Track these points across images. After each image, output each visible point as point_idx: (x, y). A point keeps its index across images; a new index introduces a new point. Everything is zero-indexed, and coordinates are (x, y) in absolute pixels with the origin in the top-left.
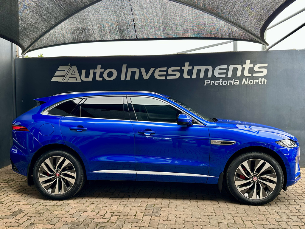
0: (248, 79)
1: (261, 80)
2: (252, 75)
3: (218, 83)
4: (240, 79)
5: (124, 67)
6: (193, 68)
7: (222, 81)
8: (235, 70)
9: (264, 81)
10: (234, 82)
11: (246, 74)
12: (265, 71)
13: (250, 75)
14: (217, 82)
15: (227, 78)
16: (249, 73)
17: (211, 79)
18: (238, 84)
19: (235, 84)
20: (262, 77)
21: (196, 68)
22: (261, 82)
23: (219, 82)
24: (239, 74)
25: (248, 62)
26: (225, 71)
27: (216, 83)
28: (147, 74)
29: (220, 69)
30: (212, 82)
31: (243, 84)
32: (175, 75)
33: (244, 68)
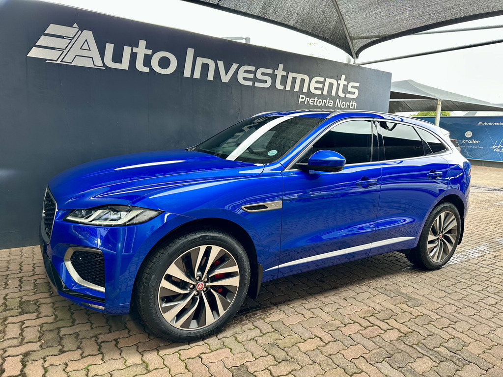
0: (341, 100)
1: (352, 103)
2: (346, 95)
4: (334, 99)
6: (287, 75)
11: (340, 93)
12: (357, 93)
14: (312, 100)
16: (343, 92)
17: (307, 95)
19: (329, 105)
21: (291, 76)
22: (352, 106)
24: (334, 93)
28: (226, 73)
29: (316, 82)
30: (307, 99)
32: (265, 82)
33: (338, 85)
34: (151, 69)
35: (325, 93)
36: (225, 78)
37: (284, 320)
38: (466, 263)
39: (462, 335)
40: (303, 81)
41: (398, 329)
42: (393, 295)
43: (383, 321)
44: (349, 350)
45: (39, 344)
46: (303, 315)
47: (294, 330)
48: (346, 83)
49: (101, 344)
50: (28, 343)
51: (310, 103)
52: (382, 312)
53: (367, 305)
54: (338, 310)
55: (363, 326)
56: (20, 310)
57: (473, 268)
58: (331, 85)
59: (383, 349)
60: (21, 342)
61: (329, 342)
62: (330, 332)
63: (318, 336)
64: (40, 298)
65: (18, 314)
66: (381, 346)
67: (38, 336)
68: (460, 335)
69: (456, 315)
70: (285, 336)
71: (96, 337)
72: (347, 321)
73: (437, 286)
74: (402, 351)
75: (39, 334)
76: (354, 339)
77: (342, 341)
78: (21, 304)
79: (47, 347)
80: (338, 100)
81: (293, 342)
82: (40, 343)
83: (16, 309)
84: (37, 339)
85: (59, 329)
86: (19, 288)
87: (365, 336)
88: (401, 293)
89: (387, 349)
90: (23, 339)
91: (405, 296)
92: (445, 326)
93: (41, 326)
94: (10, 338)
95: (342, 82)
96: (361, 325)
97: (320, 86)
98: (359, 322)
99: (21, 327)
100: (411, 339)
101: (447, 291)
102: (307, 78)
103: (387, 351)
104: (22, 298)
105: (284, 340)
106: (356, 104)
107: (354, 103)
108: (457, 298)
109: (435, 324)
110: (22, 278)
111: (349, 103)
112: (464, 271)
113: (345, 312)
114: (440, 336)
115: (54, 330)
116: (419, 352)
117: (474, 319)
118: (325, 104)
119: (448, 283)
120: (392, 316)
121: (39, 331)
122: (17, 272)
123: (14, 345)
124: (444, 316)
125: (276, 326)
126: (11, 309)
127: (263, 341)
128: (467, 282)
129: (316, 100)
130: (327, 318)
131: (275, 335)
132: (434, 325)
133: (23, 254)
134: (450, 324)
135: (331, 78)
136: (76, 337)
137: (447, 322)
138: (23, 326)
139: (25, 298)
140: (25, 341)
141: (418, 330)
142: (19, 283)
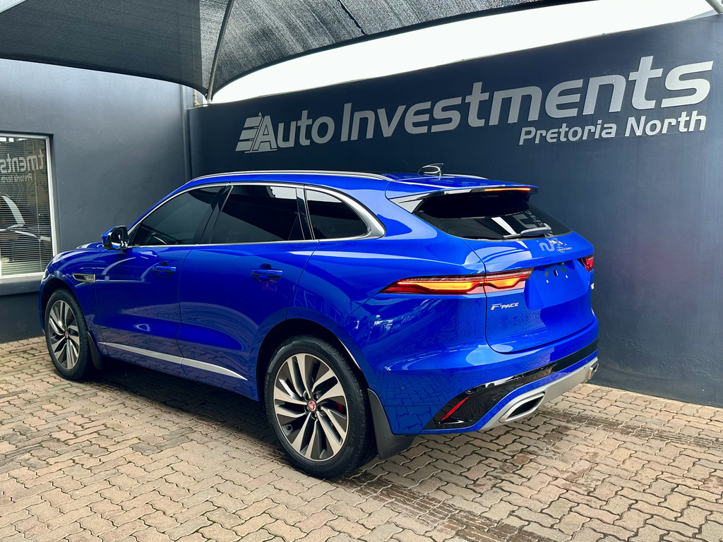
0: (643, 119)
1: (688, 119)
2: (659, 103)
3: (556, 135)
4: (620, 119)
5: (348, 107)
6: (491, 97)
7: (567, 129)
8: (606, 91)
9: (698, 122)
10: (603, 128)
11: (640, 102)
12: (703, 88)
13: (651, 104)
14: (553, 133)
15: (581, 120)
16: (648, 97)
17: (538, 125)
18: (613, 135)
19: (604, 135)
20: (689, 108)
21: (499, 96)
22: (687, 124)
23: (559, 133)
24: (616, 106)
25: (647, 61)
26: (576, 98)
27: (550, 136)
28: (390, 121)
29: (563, 93)
30: (539, 132)
31: (627, 134)
33: (632, 84)
48: (658, 73)
51: (550, 140)
95: (645, 74)
107: (695, 118)
111: (672, 120)
118: (592, 134)
129: (564, 130)
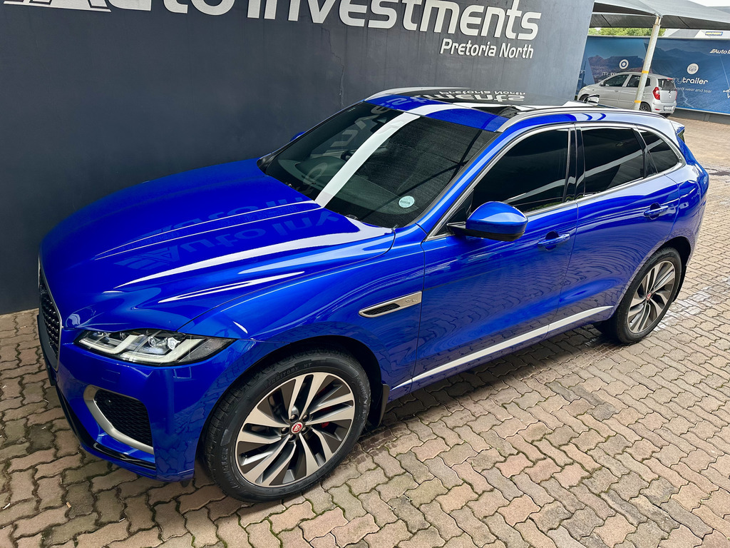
0: (509, 45)
1: (527, 49)
2: (517, 36)
4: (499, 43)
6: (424, 3)
8: (495, 20)
9: (530, 52)
10: (490, 49)
11: (509, 32)
12: (535, 30)
13: (514, 36)
14: (462, 47)
16: (513, 30)
17: (454, 38)
19: (490, 55)
20: (529, 42)
21: (430, 4)
22: (526, 53)
23: (466, 48)
24: (498, 32)
25: (516, 4)
27: (460, 50)
28: (321, 6)
29: (471, 15)
30: (454, 44)
31: (500, 55)
32: (386, 18)
33: (507, 17)
34: (191, 7)
35: (484, 33)
36: (319, 16)
37: (417, 451)
38: (678, 327)
39: (671, 472)
40: (449, 13)
41: (580, 464)
42: (573, 396)
43: (558, 448)
44: (512, 507)
45: (64, 512)
46: (444, 439)
47: (432, 470)
48: (519, 14)
49: (156, 508)
50: (47, 508)
51: (460, 53)
52: (557, 431)
53: (535, 417)
54: (494, 428)
55: (531, 458)
56: (27, 444)
57: (688, 338)
58: (495, 18)
59: (559, 504)
60: (37, 509)
61: (484, 492)
62: (484, 473)
63: (467, 480)
64: (56, 419)
65: (25, 452)
66: (557, 497)
67: (60, 495)
68: (667, 473)
69: (662, 433)
70: (420, 482)
71: (146, 493)
72: (508, 450)
73: (635, 376)
74: (586, 505)
75: (61, 492)
76: (519, 484)
77: (501, 489)
78: (28, 430)
79: (77, 516)
80: (504, 45)
81: (432, 494)
82: (64, 510)
83: (22, 443)
84: (59, 503)
85: (89, 479)
86: (21, 398)
87: (534, 479)
88: (585, 392)
89: (564, 502)
90: (39, 502)
91: (589, 399)
92: (646, 457)
93: (63, 475)
94: (20, 501)
95: (514, 13)
96: (528, 458)
97: (477, 21)
98: (525, 452)
99: (33, 477)
100: (600, 483)
101: (649, 386)
102: (455, 8)
103: (565, 507)
104: (28, 420)
105: (419, 490)
106: (532, 50)
107: (529, 49)
108: (663, 400)
109: (633, 454)
110: (22, 377)
111: (521, 49)
112: (675, 343)
113: (505, 431)
114: (640, 475)
115: (82, 482)
116: (609, 506)
117: (687, 440)
118: (484, 52)
119: (650, 370)
120: (571, 438)
121: (61, 486)
122: (14, 366)
123: (27, 513)
124: (645, 436)
125: (407, 462)
126: (14, 443)
127: (389, 491)
128: (679, 366)
129: (469, 45)
130: (480, 445)
131: (406, 481)
132: (631, 454)
133: (18, 327)
134: (653, 452)
135: (496, 5)
136: (117, 495)
137: (649, 447)
138: (37, 476)
139: (33, 420)
140: (43, 505)
141: (608, 466)
142: (18, 388)
